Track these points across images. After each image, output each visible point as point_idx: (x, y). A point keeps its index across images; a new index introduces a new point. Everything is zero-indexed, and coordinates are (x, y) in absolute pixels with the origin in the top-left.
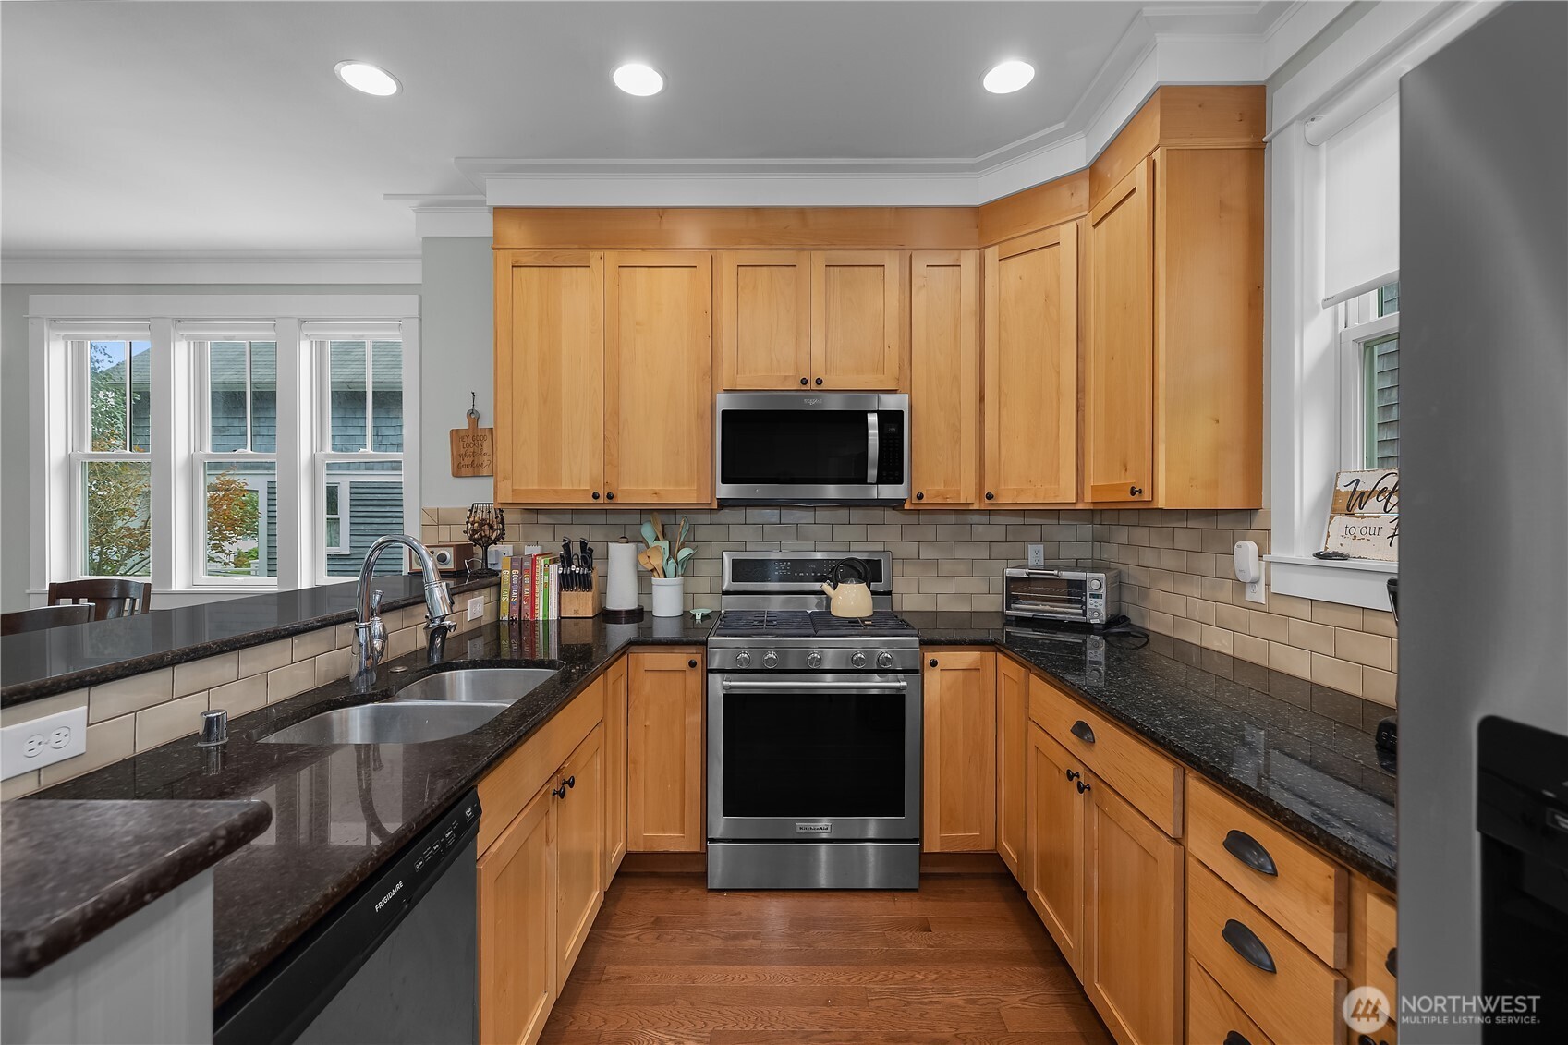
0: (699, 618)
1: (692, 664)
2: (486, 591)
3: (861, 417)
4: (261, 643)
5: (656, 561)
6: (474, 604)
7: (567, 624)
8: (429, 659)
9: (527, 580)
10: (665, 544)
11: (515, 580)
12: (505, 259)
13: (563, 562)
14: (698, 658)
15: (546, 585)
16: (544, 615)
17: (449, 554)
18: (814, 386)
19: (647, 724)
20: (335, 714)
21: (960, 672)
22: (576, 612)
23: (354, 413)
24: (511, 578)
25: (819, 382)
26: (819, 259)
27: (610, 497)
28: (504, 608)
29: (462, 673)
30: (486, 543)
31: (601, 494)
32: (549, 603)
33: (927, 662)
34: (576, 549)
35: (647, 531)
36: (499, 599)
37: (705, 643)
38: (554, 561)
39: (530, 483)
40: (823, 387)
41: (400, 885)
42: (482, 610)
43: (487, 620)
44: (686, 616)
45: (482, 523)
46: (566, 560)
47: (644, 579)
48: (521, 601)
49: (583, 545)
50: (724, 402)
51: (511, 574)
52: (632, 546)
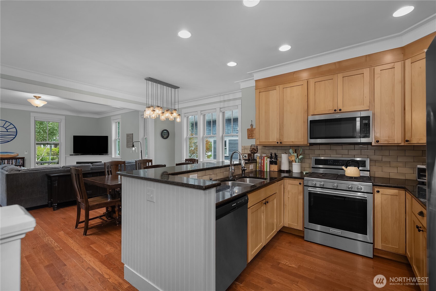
0: (304, 173)
1: (300, 184)
2: (254, 164)
3: (354, 119)
4: (216, 168)
5: (293, 159)
6: (251, 166)
7: (272, 173)
8: (242, 176)
9: (262, 162)
10: (296, 154)
11: (260, 162)
12: (258, 91)
13: (270, 158)
14: (302, 182)
15: (267, 163)
16: (266, 170)
17: (247, 155)
18: (339, 111)
19: (289, 197)
20: (227, 182)
21: (390, 196)
22: (273, 170)
23: (229, 124)
24: (259, 161)
25: (340, 110)
26: (340, 76)
27: (281, 143)
28: (258, 168)
29: (248, 179)
30: (254, 153)
31: (279, 142)
32: (267, 167)
33: (376, 191)
34: (273, 155)
35: (291, 151)
36: (257, 166)
37: (303, 179)
38: (269, 158)
39: (263, 140)
40: (342, 111)
41: (235, 204)
42: (253, 167)
43: (254, 170)
44: (302, 173)
45: (253, 149)
46: (271, 157)
47: (290, 163)
48: (261, 166)
49: (275, 154)
50: (311, 118)
51: (259, 160)
52: (287, 155)
